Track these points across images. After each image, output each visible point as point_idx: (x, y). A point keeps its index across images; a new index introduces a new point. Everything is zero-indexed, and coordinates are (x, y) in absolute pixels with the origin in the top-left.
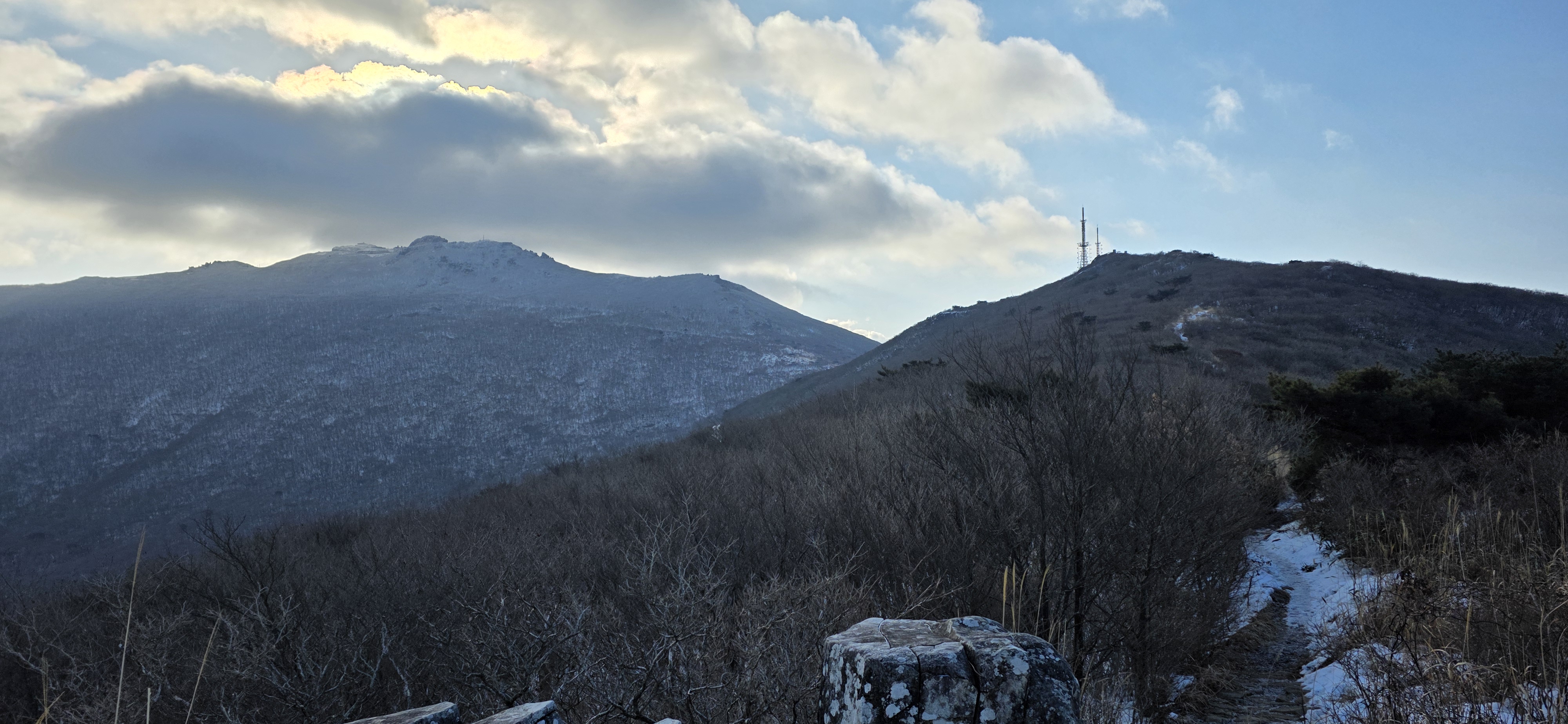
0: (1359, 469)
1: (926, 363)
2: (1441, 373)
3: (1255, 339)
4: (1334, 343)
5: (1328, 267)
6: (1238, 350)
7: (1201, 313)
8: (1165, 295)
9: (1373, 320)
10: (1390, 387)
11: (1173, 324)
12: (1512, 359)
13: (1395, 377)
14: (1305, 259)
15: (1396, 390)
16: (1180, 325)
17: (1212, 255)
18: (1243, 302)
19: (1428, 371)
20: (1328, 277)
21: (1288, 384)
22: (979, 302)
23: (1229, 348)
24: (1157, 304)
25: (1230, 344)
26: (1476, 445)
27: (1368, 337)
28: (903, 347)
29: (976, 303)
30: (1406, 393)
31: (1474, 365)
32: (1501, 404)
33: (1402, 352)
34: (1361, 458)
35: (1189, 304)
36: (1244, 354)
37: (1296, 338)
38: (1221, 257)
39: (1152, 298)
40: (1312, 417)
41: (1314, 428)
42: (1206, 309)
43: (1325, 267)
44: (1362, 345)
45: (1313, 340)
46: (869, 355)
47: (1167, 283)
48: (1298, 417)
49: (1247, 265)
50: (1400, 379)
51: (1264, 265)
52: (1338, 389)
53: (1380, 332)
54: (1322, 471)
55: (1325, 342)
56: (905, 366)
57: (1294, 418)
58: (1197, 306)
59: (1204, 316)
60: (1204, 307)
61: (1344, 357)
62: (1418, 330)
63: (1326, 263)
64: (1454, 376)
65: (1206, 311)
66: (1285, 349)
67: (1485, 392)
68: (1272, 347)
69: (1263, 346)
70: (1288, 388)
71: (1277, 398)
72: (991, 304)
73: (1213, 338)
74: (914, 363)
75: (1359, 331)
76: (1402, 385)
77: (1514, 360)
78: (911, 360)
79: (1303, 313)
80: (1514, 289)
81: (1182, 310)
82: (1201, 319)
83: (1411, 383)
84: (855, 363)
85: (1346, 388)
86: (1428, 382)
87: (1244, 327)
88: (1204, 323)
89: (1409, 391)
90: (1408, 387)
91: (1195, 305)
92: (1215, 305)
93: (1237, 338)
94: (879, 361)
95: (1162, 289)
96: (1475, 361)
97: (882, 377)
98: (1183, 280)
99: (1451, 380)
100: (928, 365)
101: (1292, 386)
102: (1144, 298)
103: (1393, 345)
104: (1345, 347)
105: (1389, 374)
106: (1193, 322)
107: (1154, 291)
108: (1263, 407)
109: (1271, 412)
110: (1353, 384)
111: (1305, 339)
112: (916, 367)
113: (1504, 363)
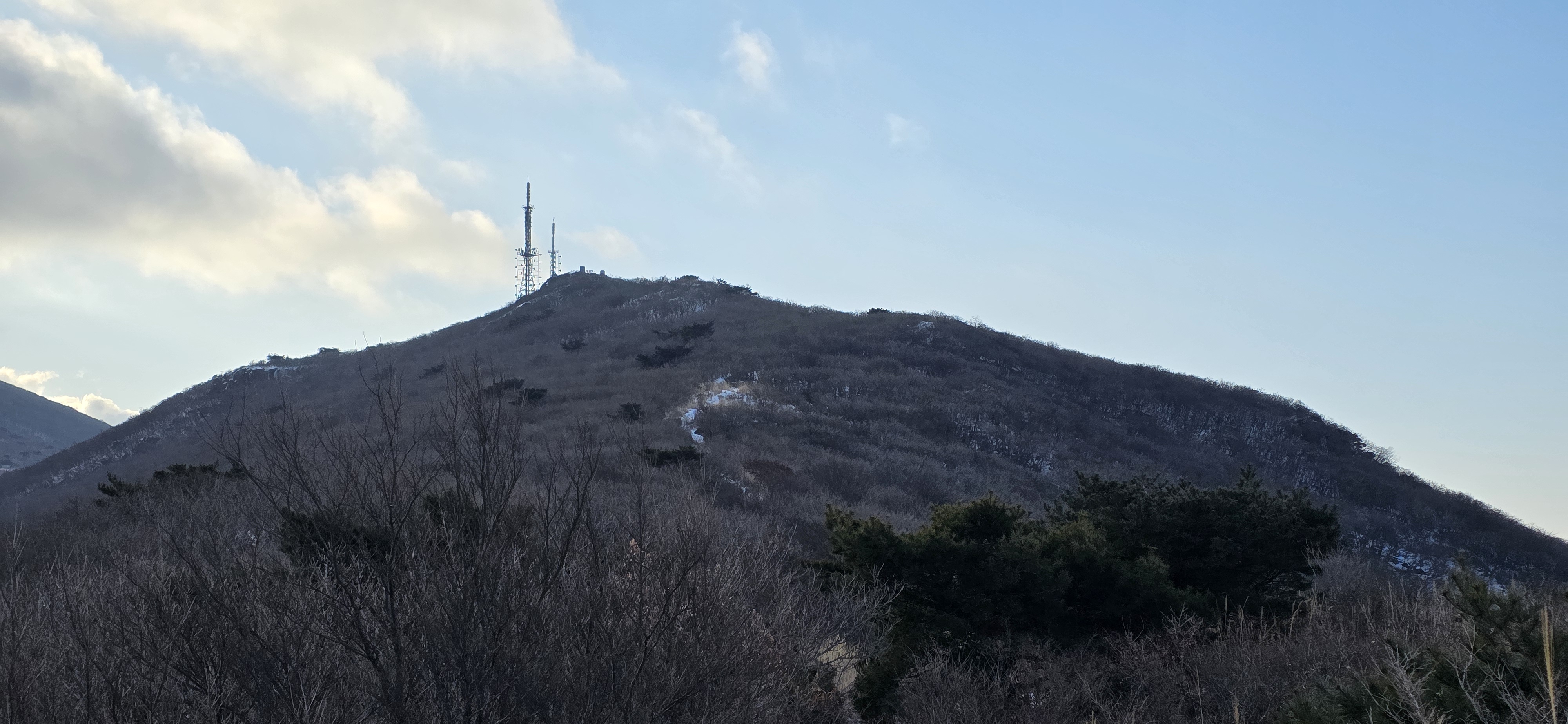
0: (960, 677)
1: (205, 469)
2: (1082, 513)
3: (813, 443)
4: (935, 456)
5: (929, 324)
6: (785, 463)
7: (727, 391)
8: (667, 356)
9: (994, 418)
10: (1008, 535)
11: (680, 409)
12: (1182, 491)
13: (1015, 518)
14: (894, 308)
15: (1018, 538)
16: (690, 414)
17: (748, 290)
18: (796, 377)
19: (1066, 508)
20: (928, 341)
21: (856, 525)
22: (324, 351)
23: (769, 457)
24: (654, 372)
25: (772, 450)
26: (1129, 636)
27: (985, 446)
28: (158, 434)
29: (316, 352)
30: (1032, 546)
31: (1129, 501)
32: (1166, 566)
33: (1035, 474)
34: (963, 659)
35: (708, 377)
36: (795, 469)
37: (876, 444)
38: (763, 294)
39: (646, 362)
40: (890, 584)
41: (893, 604)
42: (734, 386)
43: (923, 325)
44: (976, 461)
45: (901, 449)
46: (82, 451)
47: (672, 334)
48: (870, 584)
49: (803, 312)
50: (1024, 521)
51: (830, 312)
52: (932, 537)
53: (1003, 439)
54: (904, 681)
55: (921, 452)
56: (160, 475)
57: (862, 587)
58: (720, 380)
59: (731, 397)
60: (732, 381)
61: (949, 481)
62: (1058, 439)
63: (925, 317)
64: (1101, 518)
65: (736, 390)
66: (860, 462)
67: (1144, 545)
68: (839, 459)
69: (824, 456)
70: (855, 533)
71: (839, 551)
72: (348, 356)
73: (745, 438)
74: (178, 469)
75: (971, 437)
76: (1026, 532)
77: (1184, 495)
78: (174, 463)
79: (889, 401)
80: (1192, 377)
81: (696, 386)
82: (726, 403)
83: (1039, 528)
84: (51, 464)
85: (944, 534)
86: (1064, 528)
87: (796, 421)
88: (732, 410)
89: (1036, 542)
90: (1036, 537)
91: (717, 378)
92: (750, 380)
93: (784, 441)
94: (104, 462)
95: (663, 345)
96: (1131, 494)
97: (107, 497)
98: (700, 330)
99: (1097, 525)
100: (209, 475)
101: (861, 530)
102: (632, 359)
103: (1021, 463)
104: (951, 464)
105: (1008, 513)
106: (712, 408)
107: (649, 349)
108: (816, 566)
109: (828, 576)
110: (955, 529)
111: (891, 448)
112: (183, 477)
113: (1170, 500)
